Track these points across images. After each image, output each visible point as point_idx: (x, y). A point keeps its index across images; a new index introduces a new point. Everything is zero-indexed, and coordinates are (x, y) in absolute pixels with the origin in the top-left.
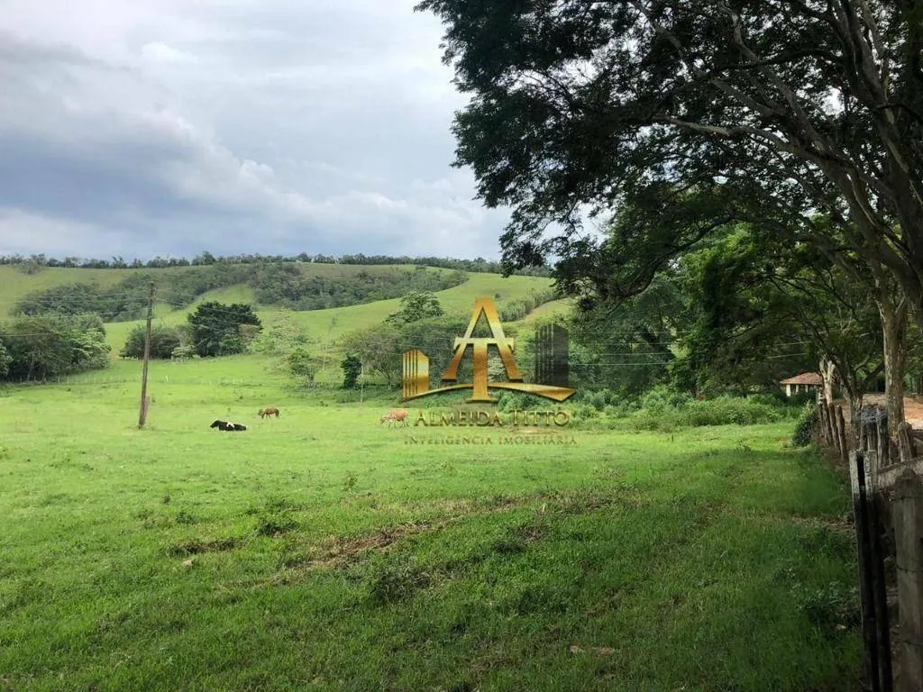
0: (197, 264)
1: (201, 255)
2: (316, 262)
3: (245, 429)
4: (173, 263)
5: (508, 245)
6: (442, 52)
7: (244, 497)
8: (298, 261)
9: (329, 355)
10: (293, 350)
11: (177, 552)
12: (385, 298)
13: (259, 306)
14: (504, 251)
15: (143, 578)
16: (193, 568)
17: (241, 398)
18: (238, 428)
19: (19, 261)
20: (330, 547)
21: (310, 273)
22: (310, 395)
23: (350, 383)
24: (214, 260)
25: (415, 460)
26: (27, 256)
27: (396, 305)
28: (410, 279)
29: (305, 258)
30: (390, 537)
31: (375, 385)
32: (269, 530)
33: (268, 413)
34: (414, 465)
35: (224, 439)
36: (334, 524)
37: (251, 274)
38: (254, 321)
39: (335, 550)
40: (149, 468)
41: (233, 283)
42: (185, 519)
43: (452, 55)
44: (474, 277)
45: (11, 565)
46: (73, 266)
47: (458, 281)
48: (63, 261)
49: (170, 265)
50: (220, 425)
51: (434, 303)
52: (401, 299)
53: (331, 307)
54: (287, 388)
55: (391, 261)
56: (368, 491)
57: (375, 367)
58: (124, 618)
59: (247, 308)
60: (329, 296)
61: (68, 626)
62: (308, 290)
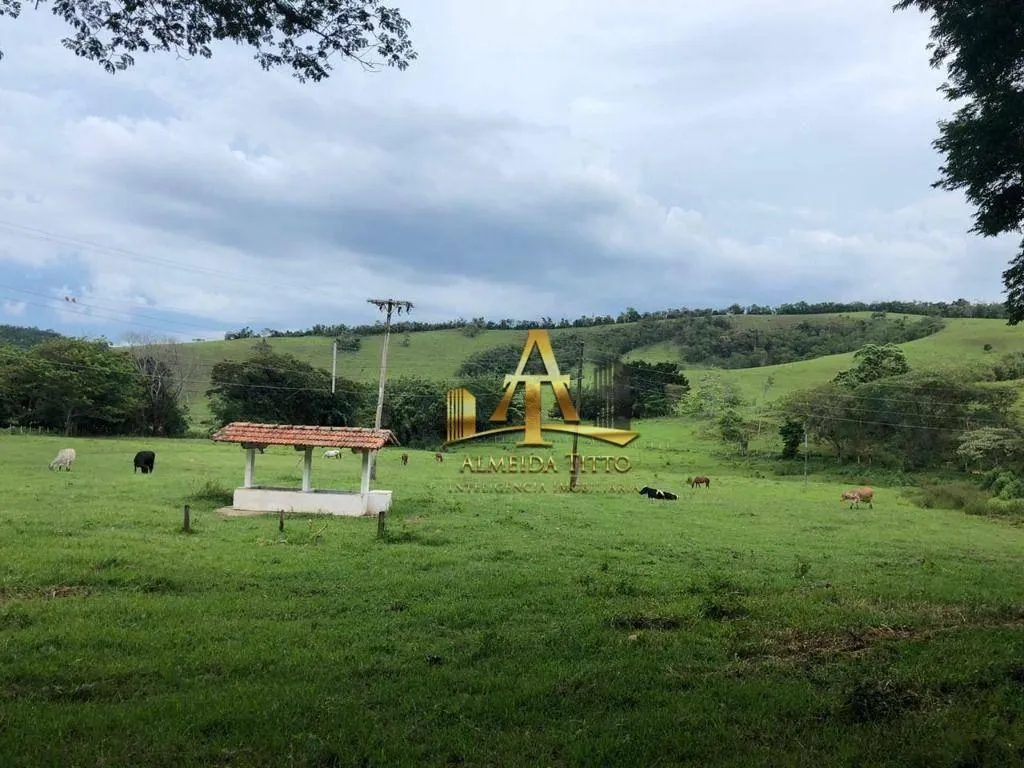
0: (622, 322)
1: (625, 312)
2: (749, 313)
3: (675, 498)
4: (599, 321)
5: (1016, 283)
6: (930, 53)
7: (683, 573)
8: (728, 314)
9: (766, 420)
10: (724, 413)
11: (621, 625)
12: (833, 353)
13: (686, 364)
14: (1010, 291)
15: (591, 647)
16: (640, 644)
17: (668, 464)
18: (668, 496)
19: (463, 325)
20: (787, 642)
21: (742, 326)
22: (743, 464)
23: (790, 453)
24: (639, 317)
25: (880, 550)
26: (469, 320)
27: (847, 361)
28: (864, 329)
29: (737, 310)
30: (860, 640)
31: (820, 456)
32: (715, 613)
33: (698, 481)
34: (880, 556)
35: (655, 508)
36: (789, 616)
37: (677, 330)
38: (681, 381)
39: (793, 646)
40: (585, 532)
41: (660, 341)
42: (626, 591)
43: (944, 54)
44: (953, 324)
45: (472, 616)
46: (508, 328)
47: (929, 330)
48: (499, 323)
49: (595, 324)
50: (650, 493)
51: (899, 358)
52: (854, 353)
53: (767, 364)
54: (717, 455)
55: (840, 308)
56: (824, 582)
57: (821, 435)
58: (578, 685)
59: (673, 367)
60: (764, 352)
61: (528, 685)
62: (740, 345)
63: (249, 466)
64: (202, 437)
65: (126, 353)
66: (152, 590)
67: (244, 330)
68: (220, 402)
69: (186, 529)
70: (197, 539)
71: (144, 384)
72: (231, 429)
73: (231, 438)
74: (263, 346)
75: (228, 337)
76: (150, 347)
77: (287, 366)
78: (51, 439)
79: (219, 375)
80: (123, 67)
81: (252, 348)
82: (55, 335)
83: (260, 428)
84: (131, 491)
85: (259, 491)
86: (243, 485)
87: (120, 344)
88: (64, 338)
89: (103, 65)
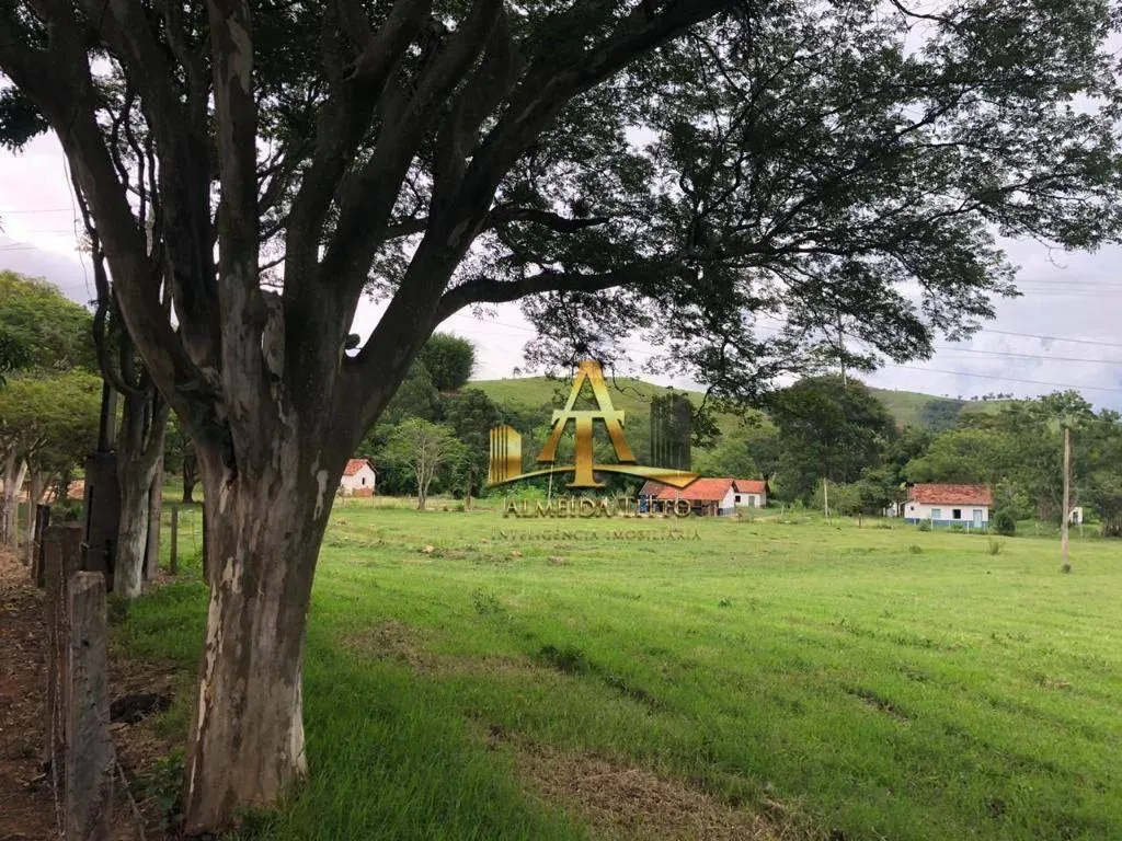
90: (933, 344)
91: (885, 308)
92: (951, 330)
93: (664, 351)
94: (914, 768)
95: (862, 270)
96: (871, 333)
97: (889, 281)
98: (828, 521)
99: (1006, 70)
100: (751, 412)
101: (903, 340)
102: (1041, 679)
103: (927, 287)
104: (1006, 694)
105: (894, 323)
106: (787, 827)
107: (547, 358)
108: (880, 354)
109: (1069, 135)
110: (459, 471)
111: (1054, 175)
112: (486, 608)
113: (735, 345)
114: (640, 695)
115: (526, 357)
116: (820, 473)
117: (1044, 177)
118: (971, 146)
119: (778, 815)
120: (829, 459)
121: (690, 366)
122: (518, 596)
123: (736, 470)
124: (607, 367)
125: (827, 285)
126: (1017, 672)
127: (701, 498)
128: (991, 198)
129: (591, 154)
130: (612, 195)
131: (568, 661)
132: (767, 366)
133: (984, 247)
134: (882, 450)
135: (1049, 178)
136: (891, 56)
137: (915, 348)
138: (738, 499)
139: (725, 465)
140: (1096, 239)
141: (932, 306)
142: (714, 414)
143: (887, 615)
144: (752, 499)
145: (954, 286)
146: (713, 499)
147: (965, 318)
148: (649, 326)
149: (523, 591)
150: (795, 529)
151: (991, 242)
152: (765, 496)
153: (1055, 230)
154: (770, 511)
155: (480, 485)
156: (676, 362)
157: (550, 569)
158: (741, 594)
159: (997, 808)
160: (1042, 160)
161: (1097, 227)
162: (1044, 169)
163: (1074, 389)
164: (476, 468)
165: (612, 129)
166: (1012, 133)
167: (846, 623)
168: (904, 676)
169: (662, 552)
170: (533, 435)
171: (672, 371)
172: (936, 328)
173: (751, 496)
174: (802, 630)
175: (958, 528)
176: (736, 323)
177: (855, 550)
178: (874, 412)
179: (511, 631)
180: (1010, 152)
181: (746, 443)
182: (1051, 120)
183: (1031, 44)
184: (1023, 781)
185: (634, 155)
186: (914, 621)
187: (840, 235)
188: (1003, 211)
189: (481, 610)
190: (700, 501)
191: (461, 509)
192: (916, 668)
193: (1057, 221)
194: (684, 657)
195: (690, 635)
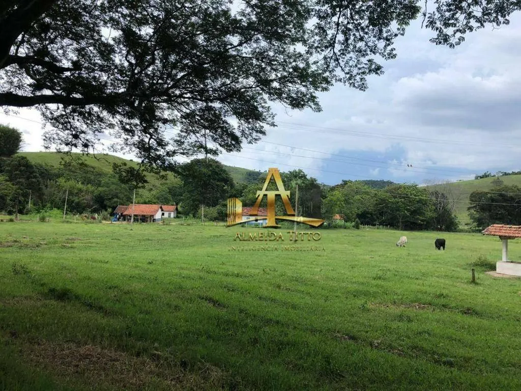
63: (504, 250)
64: (466, 232)
65: (425, 189)
66: (466, 313)
67: (485, 173)
68: (475, 213)
69: (473, 281)
70: (482, 288)
71: (434, 205)
72: (492, 228)
73: (493, 233)
74: (498, 182)
75: (477, 178)
76: (436, 186)
77: (514, 192)
78: (393, 231)
79: (473, 199)
80: (458, 44)
81: (491, 183)
82: (391, 183)
83: (510, 228)
84: (438, 259)
85: (512, 264)
86: (501, 260)
87: (421, 185)
88: (396, 184)
89: (448, 46)
90: (242, 145)
91: (222, 128)
92: (249, 139)
93: (121, 141)
94: (224, 329)
95: (213, 110)
96: (216, 139)
97: (225, 116)
98: (203, 224)
99: (272, 28)
100: (163, 173)
101: (229, 143)
102: (279, 287)
103: (239, 120)
104: (266, 293)
105: (226, 135)
106: (162, 362)
107: (56, 141)
108: (220, 148)
109: (295, 61)
110: (11, 200)
111: (289, 77)
112: (20, 271)
113: (155, 140)
114: (100, 309)
115: (44, 140)
116: (201, 202)
117: (285, 77)
118: (258, 59)
119: (158, 357)
120: (205, 195)
121: (134, 149)
122: (40, 265)
123: (162, 200)
124: (90, 147)
125: (198, 115)
126: (271, 284)
127: (145, 214)
128: (264, 83)
129: (83, 38)
130: (94, 60)
131: (63, 295)
132: (171, 151)
133: (263, 104)
134: (227, 192)
135: (287, 77)
136: (226, 13)
137: (234, 147)
138: (163, 214)
139: (158, 198)
140: (303, 105)
141: (241, 128)
142: (145, 173)
143: (223, 264)
144: (170, 214)
145: (250, 120)
146: (151, 214)
147: (254, 134)
148: (113, 128)
149: (43, 262)
150: (189, 227)
151: (265, 102)
152: (176, 212)
153: (288, 100)
154: (177, 219)
155: (24, 208)
156: (127, 146)
157: (62, 250)
158: (159, 258)
159: (255, 341)
160: (284, 69)
161: (303, 100)
162: (285, 74)
163: (301, 169)
164: (22, 198)
165: (94, 27)
166: (274, 56)
167: (205, 268)
168: (226, 290)
169: (124, 240)
170: (56, 182)
171: (124, 151)
172: (243, 138)
173: (169, 213)
174: (185, 272)
175: (257, 226)
176: (156, 130)
177: (214, 236)
178: (224, 176)
179: (32, 283)
180: (273, 65)
181: (168, 188)
182: (289, 53)
183: (282, 19)
184: (267, 329)
185: (106, 42)
186: (234, 266)
187: (202, 92)
188: (269, 89)
189: (16, 272)
190: (145, 215)
191: (11, 220)
192: (231, 286)
193: (289, 97)
194: (126, 288)
195: (131, 278)
